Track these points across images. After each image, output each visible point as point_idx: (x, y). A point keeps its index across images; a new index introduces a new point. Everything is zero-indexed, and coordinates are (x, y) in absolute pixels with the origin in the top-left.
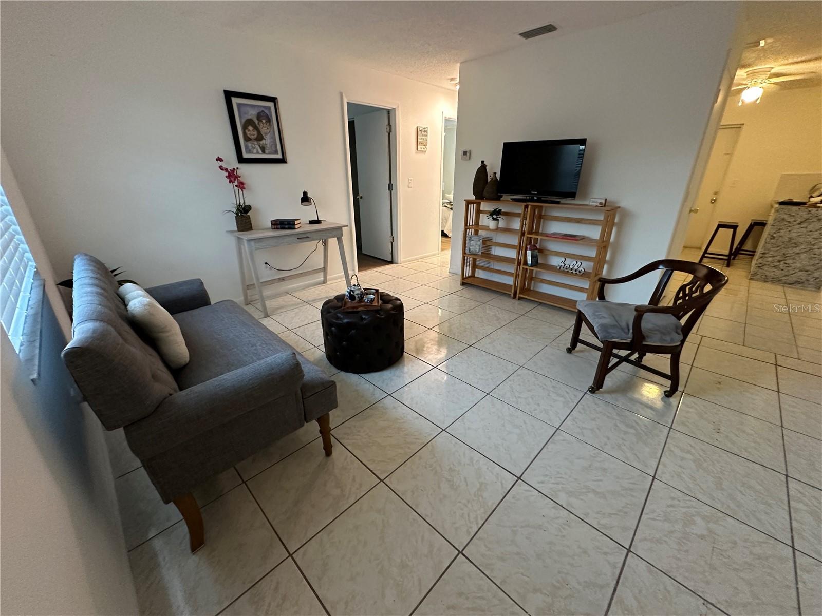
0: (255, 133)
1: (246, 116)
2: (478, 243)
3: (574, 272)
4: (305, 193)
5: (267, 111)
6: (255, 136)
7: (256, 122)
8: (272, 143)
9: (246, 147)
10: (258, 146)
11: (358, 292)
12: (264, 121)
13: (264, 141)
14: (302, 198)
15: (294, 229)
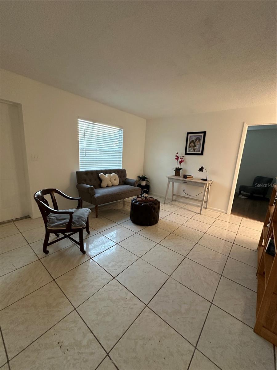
0: (193, 145)
4: (202, 167)
7: (195, 141)
8: (199, 148)
9: (189, 149)
10: (193, 150)
12: (198, 140)
13: (195, 147)
14: (200, 169)
15: (186, 179)
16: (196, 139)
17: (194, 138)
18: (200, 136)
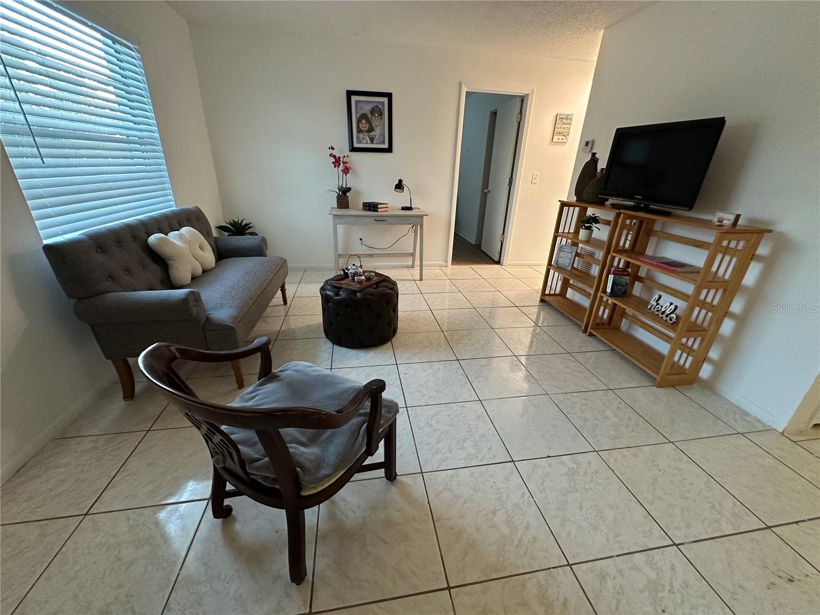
0: (367, 126)
1: (361, 111)
2: (570, 256)
3: (664, 318)
4: (400, 181)
5: (380, 106)
6: (367, 128)
7: (370, 116)
8: (382, 134)
9: (358, 138)
10: (368, 138)
11: (353, 271)
12: (376, 115)
13: (374, 133)
14: (396, 185)
15: (377, 211)
16: (372, 112)
17: (367, 109)
18: (379, 102)
